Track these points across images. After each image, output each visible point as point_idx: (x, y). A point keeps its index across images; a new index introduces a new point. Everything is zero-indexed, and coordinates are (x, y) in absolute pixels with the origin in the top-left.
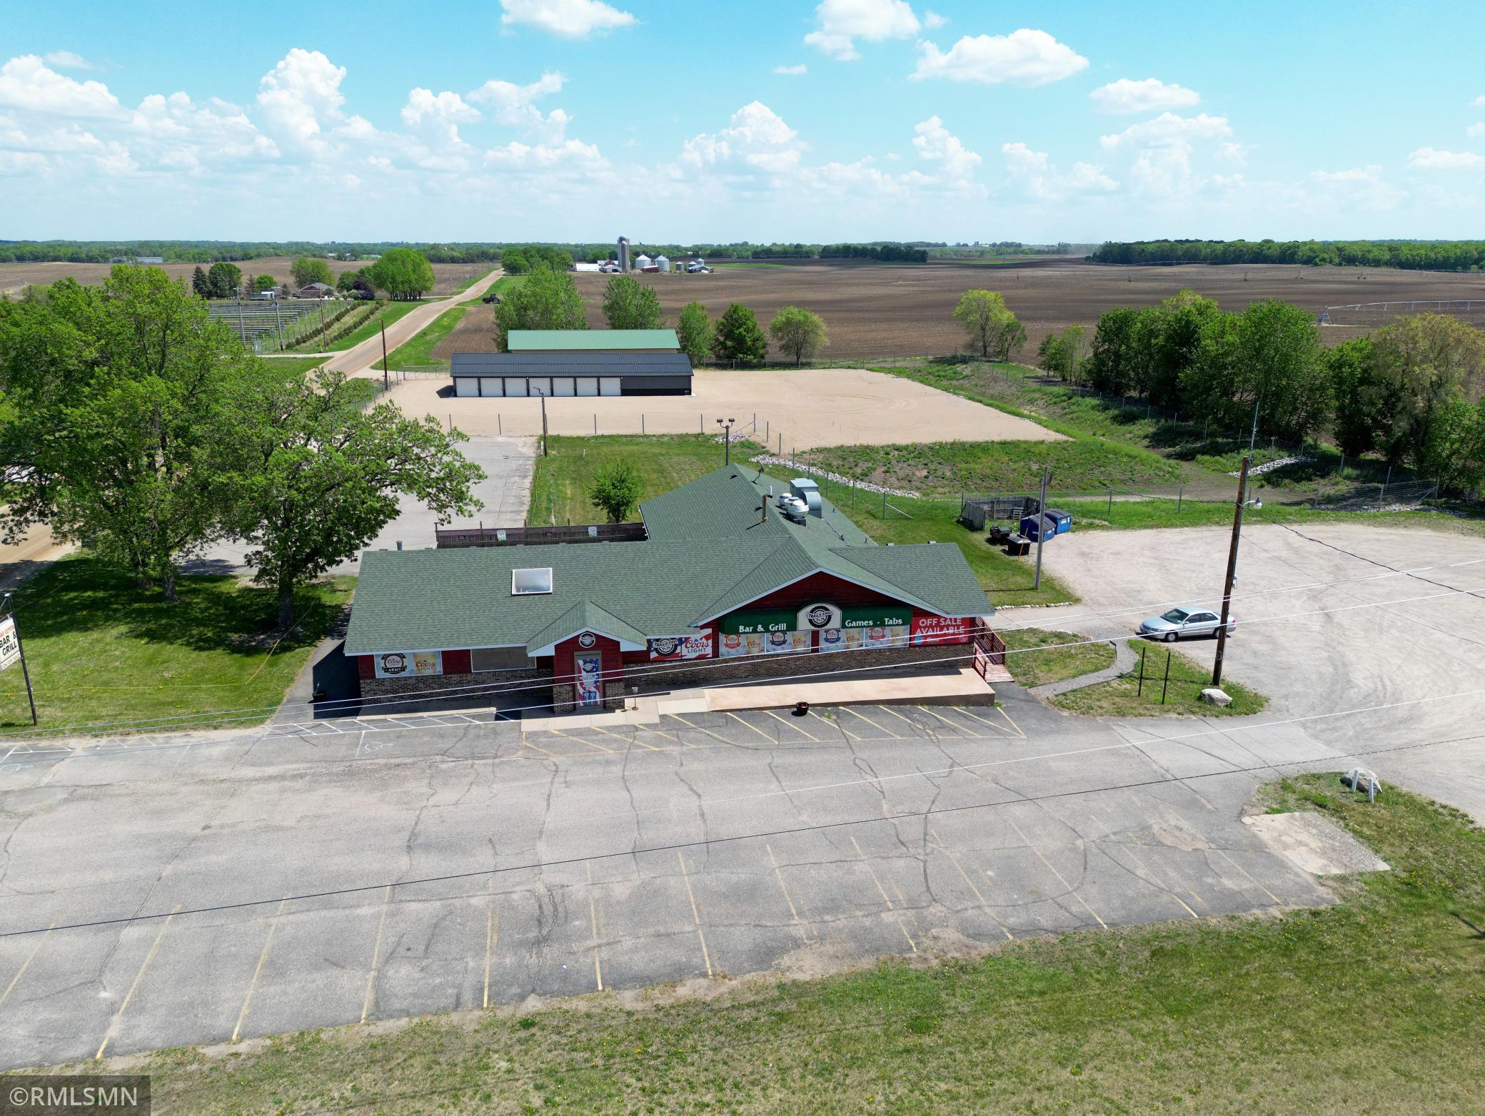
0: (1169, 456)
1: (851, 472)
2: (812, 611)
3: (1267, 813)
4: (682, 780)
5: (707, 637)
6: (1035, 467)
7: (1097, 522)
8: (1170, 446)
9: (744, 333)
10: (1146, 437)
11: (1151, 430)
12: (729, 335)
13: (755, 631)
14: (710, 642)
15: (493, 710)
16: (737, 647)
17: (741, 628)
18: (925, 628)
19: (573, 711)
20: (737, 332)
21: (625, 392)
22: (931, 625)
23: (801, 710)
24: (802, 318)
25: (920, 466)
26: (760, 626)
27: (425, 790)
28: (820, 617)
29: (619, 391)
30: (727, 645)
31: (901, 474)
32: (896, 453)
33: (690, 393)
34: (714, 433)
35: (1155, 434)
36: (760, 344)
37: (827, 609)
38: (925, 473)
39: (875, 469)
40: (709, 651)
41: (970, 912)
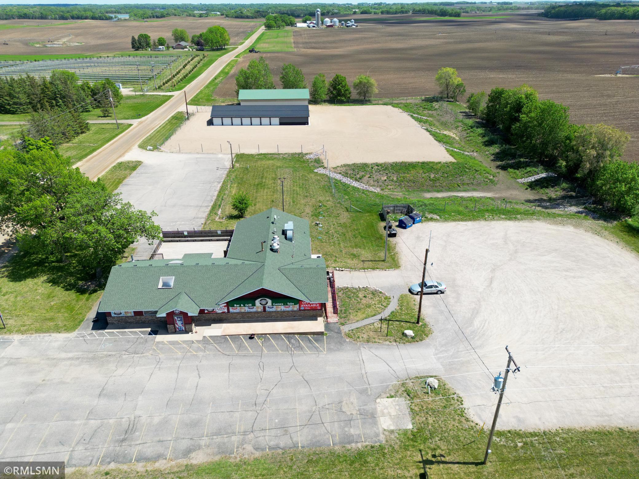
0: (498, 167)
1: (355, 177)
2: (260, 300)
3: (388, 397)
4: (197, 369)
5: (225, 306)
6: (432, 176)
7: (435, 217)
8: (501, 161)
9: (341, 88)
10: (493, 154)
11: (497, 150)
12: (335, 88)
13: (240, 306)
15: (149, 329)
16: (236, 309)
17: (235, 305)
18: (304, 304)
19: (175, 333)
20: (338, 87)
21: (281, 124)
22: (307, 304)
23: (251, 337)
24: (366, 81)
25: (385, 174)
27: (114, 368)
28: (264, 302)
29: (278, 123)
30: (232, 309)
31: (375, 178)
32: (376, 167)
33: (308, 124)
34: (308, 152)
35: (498, 153)
36: (347, 92)
37: (266, 300)
38: (385, 178)
39: (365, 176)
40: (226, 310)
41: (260, 438)
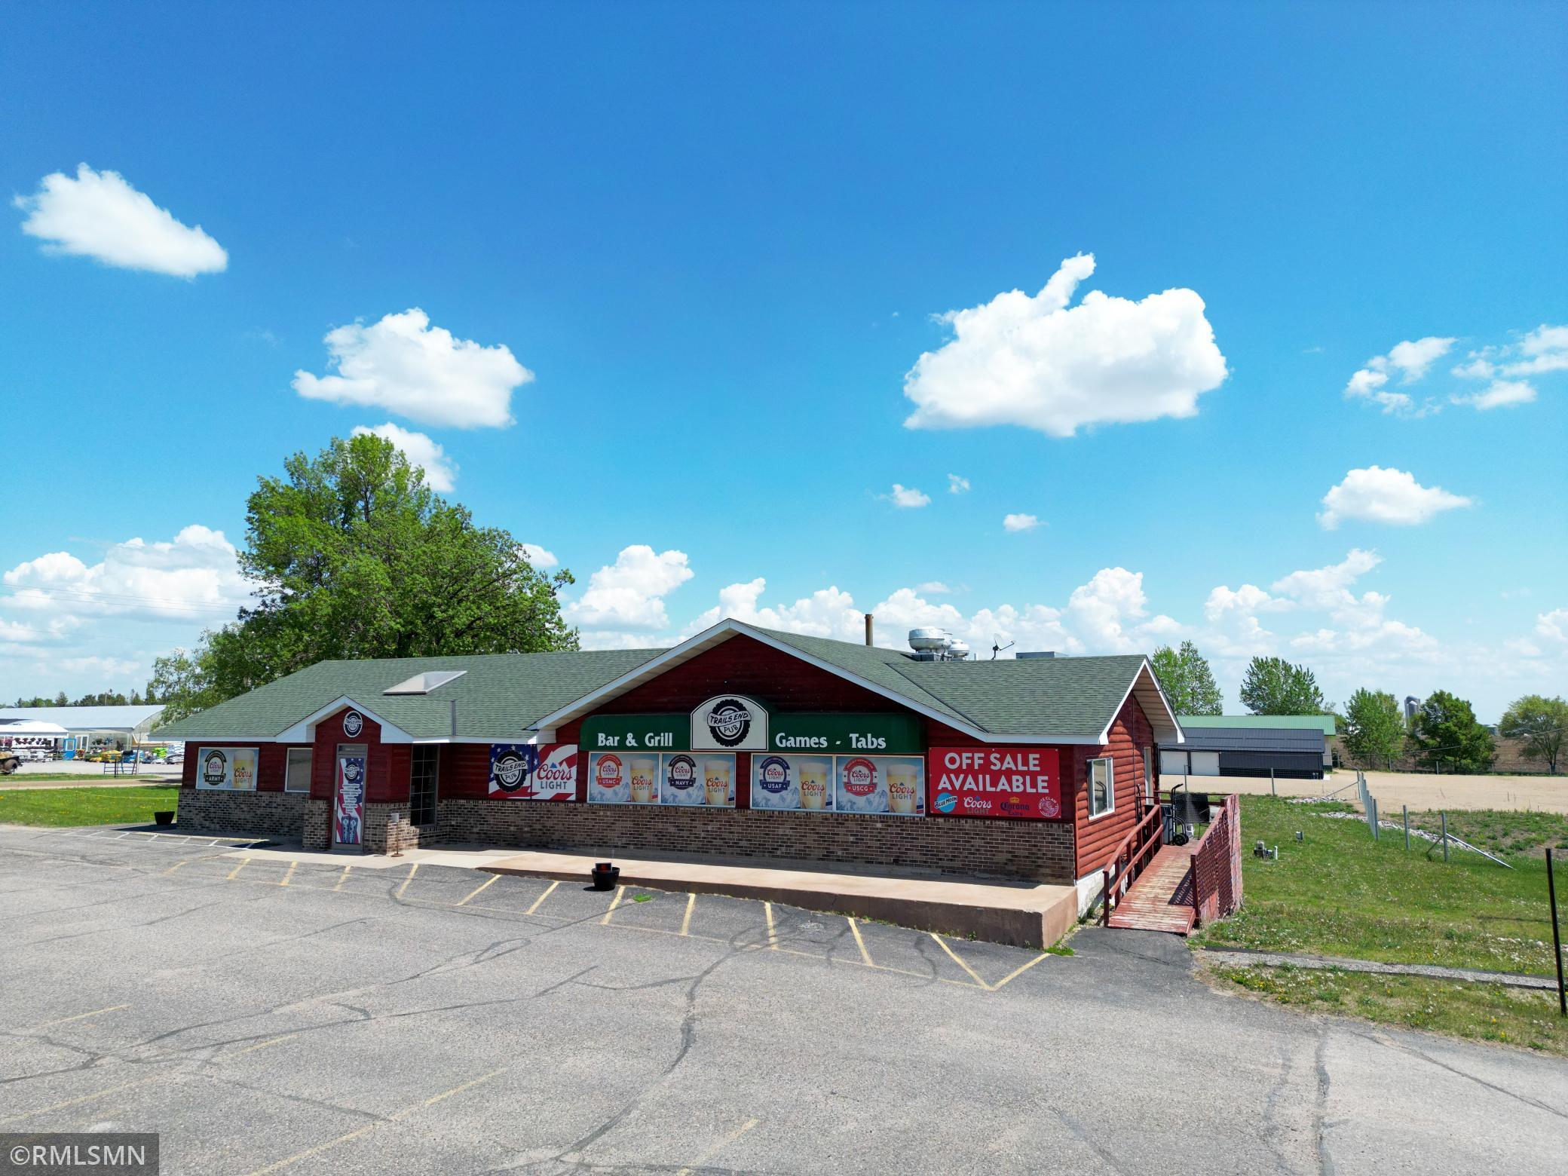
2: (716, 711)
5: (570, 761)
12: (1431, 731)
13: (622, 746)
14: (574, 769)
15: (261, 841)
17: (608, 739)
18: (958, 772)
19: (326, 847)
20: (1445, 727)
21: (1225, 772)
22: (970, 766)
26: (630, 736)
28: (730, 723)
29: (1217, 770)
30: (600, 781)
33: (1320, 778)
34: (1297, 795)
36: (1482, 745)
37: (741, 708)
40: (571, 787)
